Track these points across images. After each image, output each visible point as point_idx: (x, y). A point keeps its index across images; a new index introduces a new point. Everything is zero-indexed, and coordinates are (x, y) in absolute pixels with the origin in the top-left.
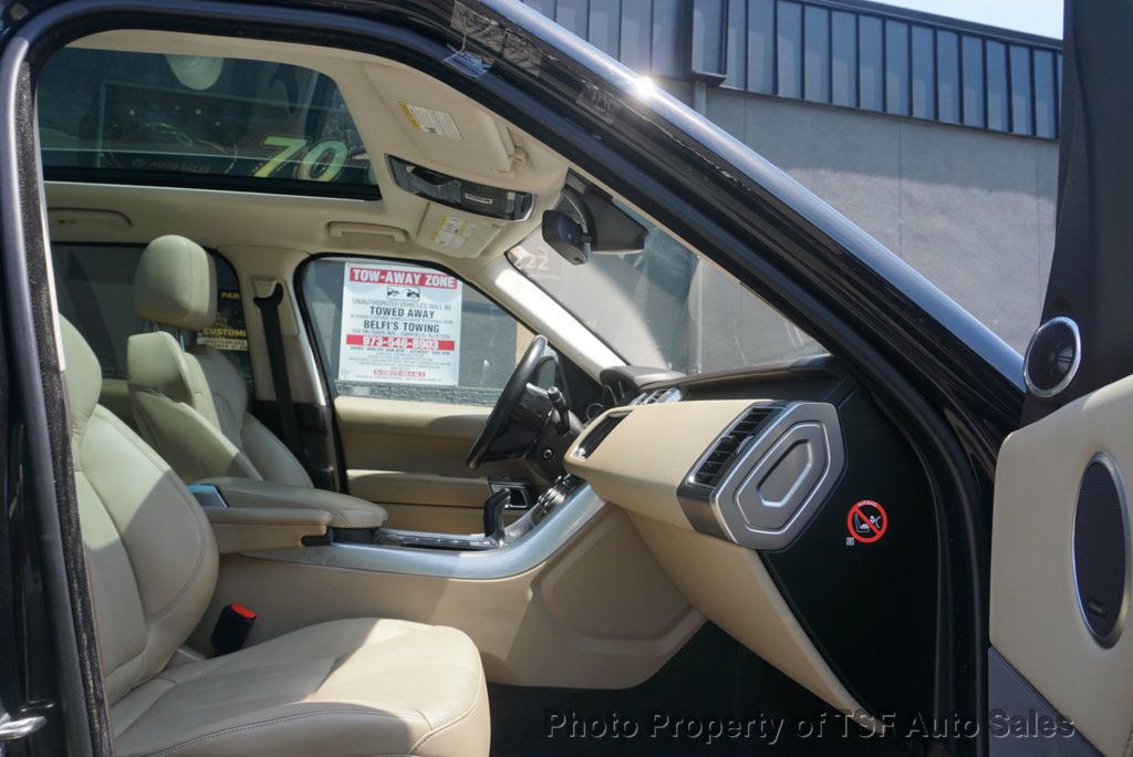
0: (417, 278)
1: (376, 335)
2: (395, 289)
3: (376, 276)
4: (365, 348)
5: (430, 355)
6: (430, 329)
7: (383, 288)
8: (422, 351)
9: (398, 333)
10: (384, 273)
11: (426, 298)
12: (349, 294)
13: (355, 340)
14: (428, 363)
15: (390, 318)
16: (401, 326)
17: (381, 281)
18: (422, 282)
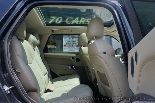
0: (73, 36)
1: (68, 45)
2: (70, 38)
3: (67, 36)
4: (66, 47)
5: (75, 48)
6: (75, 44)
7: (68, 38)
8: (74, 47)
9: (71, 44)
10: (68, 36)
11: (74, 39)
12: (64, 39)
13: (65, 46)
14: (75, 49)
15: (70, 42)
16: (71, 43)
17: (68, 37)
18: (74, 37)
